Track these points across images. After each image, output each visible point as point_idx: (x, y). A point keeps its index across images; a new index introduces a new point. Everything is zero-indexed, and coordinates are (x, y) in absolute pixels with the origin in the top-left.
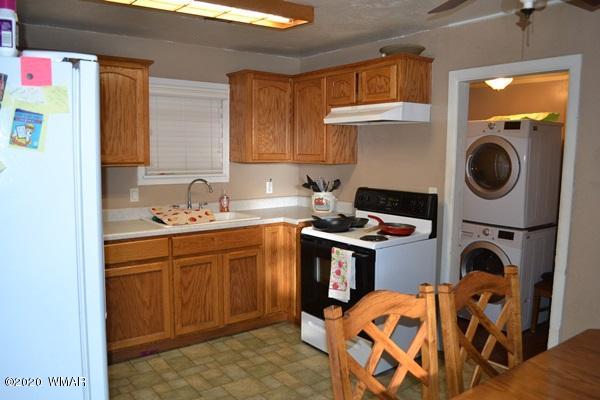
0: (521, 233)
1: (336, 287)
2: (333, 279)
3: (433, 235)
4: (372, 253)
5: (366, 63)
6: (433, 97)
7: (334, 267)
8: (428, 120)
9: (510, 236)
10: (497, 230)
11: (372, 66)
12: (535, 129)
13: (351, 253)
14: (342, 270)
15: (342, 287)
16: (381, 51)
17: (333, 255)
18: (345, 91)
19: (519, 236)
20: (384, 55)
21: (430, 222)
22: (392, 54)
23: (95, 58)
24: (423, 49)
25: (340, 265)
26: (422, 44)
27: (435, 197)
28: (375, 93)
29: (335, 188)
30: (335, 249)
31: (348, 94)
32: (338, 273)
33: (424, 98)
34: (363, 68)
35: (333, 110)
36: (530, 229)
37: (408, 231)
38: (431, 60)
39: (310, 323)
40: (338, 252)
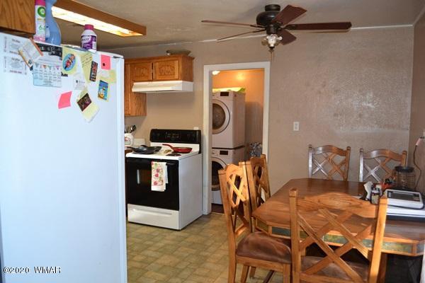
0: (232, 151)
1: (156, 184)
2: (154, 179)
3: (200, 152)
4: (177, 162)
5: (159, 58)
6: (194, 79)
7: (154, 173)
8: (192, 91)
9: (226, 153)
10: (219, 150)
11: (163, 60)
12: (235, 96)
13: (165, 163)
14: (159, 175)
15: (160, 183)
16: (167, 52)
17: (153, 166)
18: (144, 72)
19: (231, 152)
20: (168, 54)
21: (198, 145)
22: (175, 54)
23: (122, 57)
24: (190, 52)
25: (158, 171)
26: (190, 50)
27: (200, 131)
28: (165, 74)
29: (133, 130)
30: (154, 163)
31: (147, 74)
32: (157, 176)
33: (191, 79)
34: (155, 60)
35: (135, 84)
36: (235, 149)
37: (189, 150)
38: (194, 58)
39: (134, 210)
40: (156, 164)
